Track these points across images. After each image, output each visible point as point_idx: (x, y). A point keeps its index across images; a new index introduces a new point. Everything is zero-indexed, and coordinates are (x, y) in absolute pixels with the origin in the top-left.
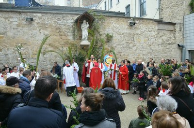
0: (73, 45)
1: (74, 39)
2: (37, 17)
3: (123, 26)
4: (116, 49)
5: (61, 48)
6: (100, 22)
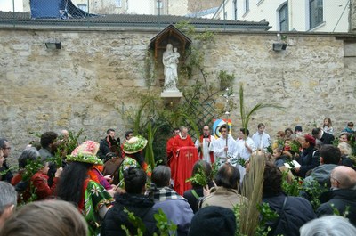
0: (145, 97)
1: (148, 85)
2: (71, 40)
3: (259, 53)
5: (120, 106)
6: (205, 47)
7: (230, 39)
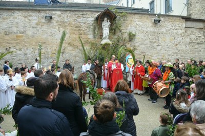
0: (93, 44)
1: (95, 38)
2: (57, 15)
3: (147, 24)
4: (138, 48)
6: (122, 20)
7: (134, 16)
